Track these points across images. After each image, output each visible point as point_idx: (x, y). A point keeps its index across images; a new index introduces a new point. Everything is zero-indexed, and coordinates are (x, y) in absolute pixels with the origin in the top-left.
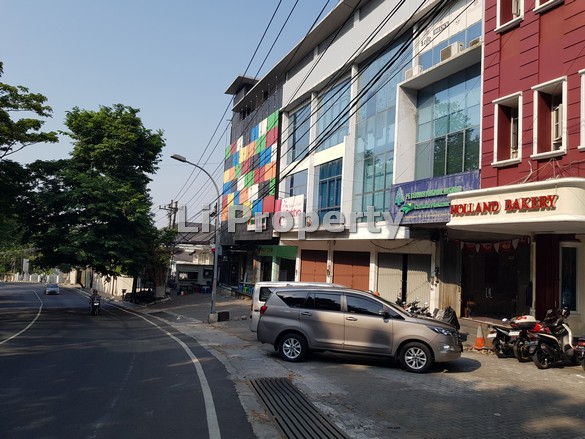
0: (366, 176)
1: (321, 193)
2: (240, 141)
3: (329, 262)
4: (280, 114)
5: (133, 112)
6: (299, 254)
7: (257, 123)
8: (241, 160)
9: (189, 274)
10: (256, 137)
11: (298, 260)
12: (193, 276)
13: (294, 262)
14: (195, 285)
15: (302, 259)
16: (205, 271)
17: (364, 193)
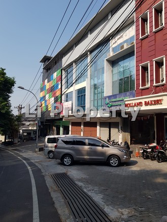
0: (95, 94)
1: (78, 100)
2: (46, 81)
3: (82, 126)
4: (62, 70)
7: (53, 74)
8: (47, 88)
9: (27, 133)
10: (52, 79)
12: (29, 134)
13: (69, 127)
14: (30, 137)
15: (72, 126)
16: (34, 132)
17: (94, 100)
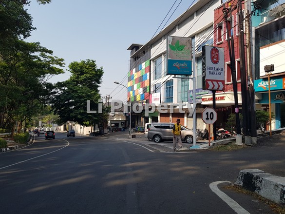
0: (182, 86)
1: (167, 91)
2: (134, 70)
3: (171, 117)
4: (150, 61)
5: (93, 62)
6: (159, 114)
7: (141, 64)
8: (135, 78)
9: (115, 124)
10: (141, 69)
11: (159, 117)
12: (117, 125)
13: (158, 117)
14: (118, 128)
15: (160, 116)
16: (122, 122)
17: (181, 92)
